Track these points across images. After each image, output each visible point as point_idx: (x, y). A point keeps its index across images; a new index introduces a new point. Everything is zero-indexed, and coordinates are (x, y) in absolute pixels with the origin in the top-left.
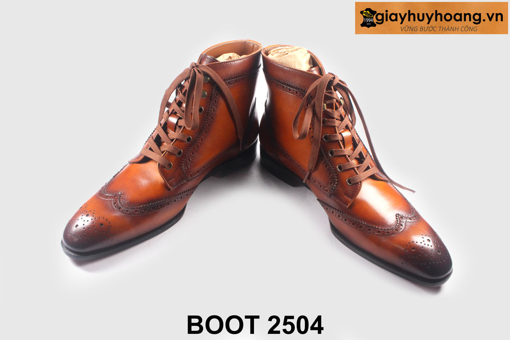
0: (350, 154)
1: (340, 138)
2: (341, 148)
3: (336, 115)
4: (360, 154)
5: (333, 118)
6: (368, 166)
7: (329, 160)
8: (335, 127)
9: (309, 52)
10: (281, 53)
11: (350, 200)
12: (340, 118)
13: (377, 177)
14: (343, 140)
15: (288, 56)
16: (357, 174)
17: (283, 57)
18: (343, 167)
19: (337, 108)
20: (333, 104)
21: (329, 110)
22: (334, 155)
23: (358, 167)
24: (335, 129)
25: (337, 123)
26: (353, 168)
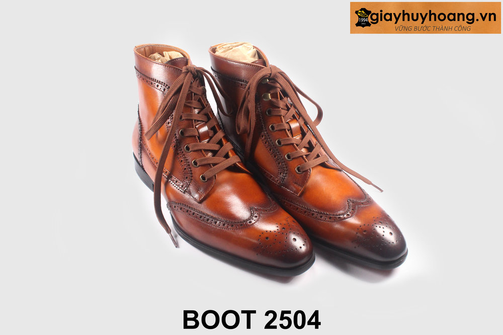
0: (298, 143)
1: (286, 127)
2: (288, 136)
3: (281, 104)
4: (310, 143)
5: (279, 108)
6: (318, 154)
7: (277, 150)
8: (280, 116)
9: (254, 47)
10: (225, 48)
11: (300, 188)
12: (286, 108)
13: (327, 165)
14: (290, 129)
15: (233, 51)
16: (306, 161)
17: (227, 52)
18: (291, 156)
19: (281, 98)
20: (277, 93)
21: (274, 100)
22: (282, 144)
23: (307, 156)
24: (281, 118)
25: (283, 112)
26: (302, 157)
